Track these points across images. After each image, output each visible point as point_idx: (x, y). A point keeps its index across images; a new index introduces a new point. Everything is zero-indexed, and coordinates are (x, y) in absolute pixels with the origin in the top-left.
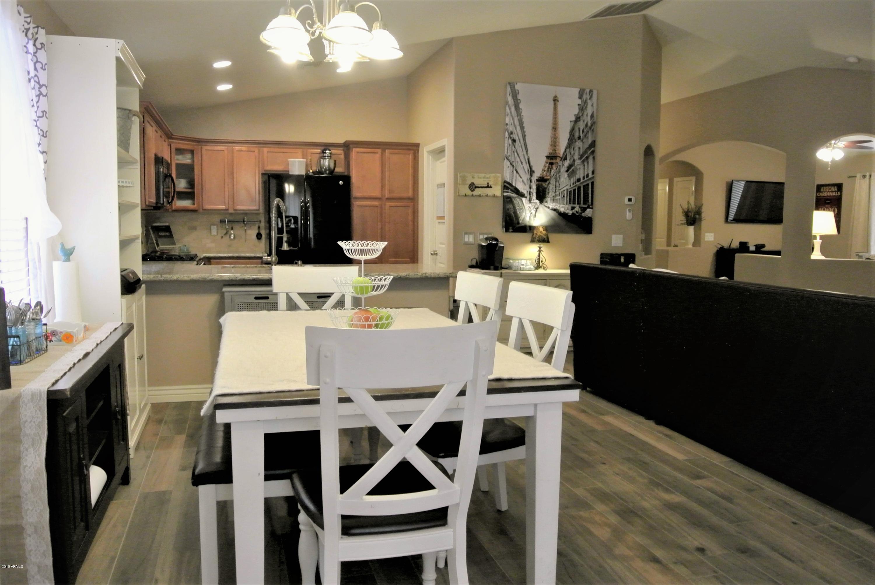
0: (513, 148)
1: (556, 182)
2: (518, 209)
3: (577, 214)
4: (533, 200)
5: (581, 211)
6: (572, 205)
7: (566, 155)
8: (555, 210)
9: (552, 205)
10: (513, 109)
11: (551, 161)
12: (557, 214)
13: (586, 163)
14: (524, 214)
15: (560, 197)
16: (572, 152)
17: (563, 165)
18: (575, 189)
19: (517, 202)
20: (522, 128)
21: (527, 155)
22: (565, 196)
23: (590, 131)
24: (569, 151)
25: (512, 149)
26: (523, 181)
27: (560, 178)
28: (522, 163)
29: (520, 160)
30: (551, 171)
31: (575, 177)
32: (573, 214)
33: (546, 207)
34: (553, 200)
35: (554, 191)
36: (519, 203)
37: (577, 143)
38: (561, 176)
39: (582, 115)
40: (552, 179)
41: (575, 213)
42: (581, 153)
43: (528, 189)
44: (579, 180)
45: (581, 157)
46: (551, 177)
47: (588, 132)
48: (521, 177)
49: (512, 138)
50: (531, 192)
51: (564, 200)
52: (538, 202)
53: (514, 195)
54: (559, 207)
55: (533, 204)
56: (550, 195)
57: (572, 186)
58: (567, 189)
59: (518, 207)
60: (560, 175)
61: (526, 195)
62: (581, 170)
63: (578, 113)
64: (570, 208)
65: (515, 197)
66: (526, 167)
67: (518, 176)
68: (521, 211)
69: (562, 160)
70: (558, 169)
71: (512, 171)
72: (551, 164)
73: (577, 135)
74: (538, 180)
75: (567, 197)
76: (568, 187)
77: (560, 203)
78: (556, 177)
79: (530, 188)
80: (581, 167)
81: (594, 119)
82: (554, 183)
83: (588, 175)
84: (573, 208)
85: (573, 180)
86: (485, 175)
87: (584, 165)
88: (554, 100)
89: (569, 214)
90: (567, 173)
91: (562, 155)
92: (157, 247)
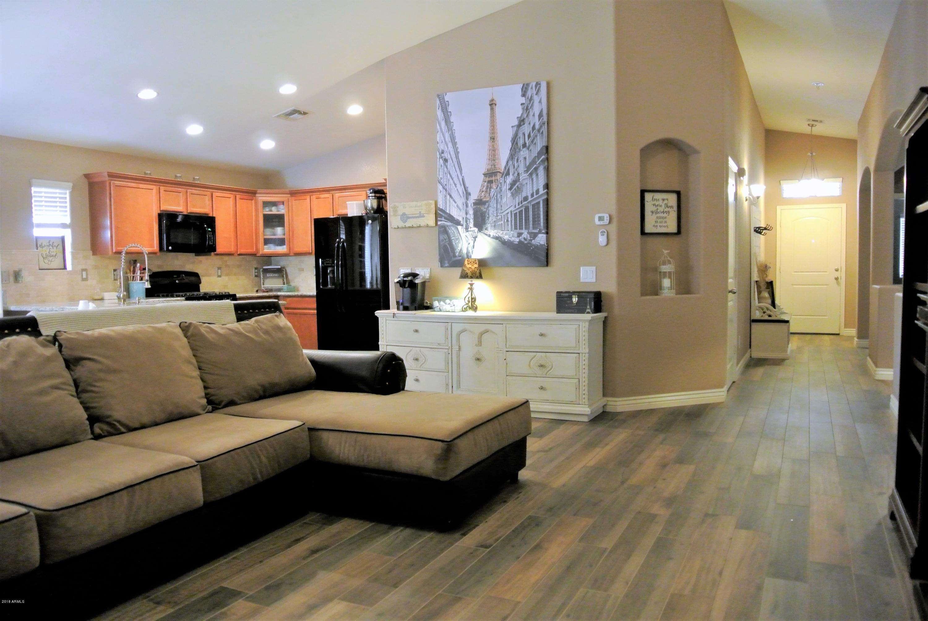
0: (446, 169)
1: (497, 203)
2: (453, 239)
3: (526, 242)
4: (471, 228)
5: (530, 237)
6: (518, 231)
7: (509, 169)
8: (497, 238)
9: (493, 233)
10: (443, 124)
11: (491, 179)
12: (500, 243)
13: (534, 176)
14: (460, 245)
15: (503, 222)
16: (516, 165)
17: (505, 182)
18: (522, 210)
19: (453, 232)
20: (454, 144)
21: (461, 175)
22: (509, 220)
23: (538, 135)
24: (513, 163)
25: (444, 169)
26: (457, 206)
27: (501, 198)
28: (455, 185)
29: (454, 182)
30: (490, 190)
31: (520, 196)
32: (520, 242)
33: (486, 235)
34: (495, 226)
35: (495, 215)
36: (454, 232)
37: (522, 153)
38: (503, 196)
39: (527, 116)
40: (492, 200)
41: (523, 240)
42: (528, 164)
43: (464, 216)
44: (526, 199)
45: (528, 168)
46: (490, 199)
47: (536, 136)
48: (455, 202)
49: (444, 158)
50: (468, 219)
51: (508, 225)
52: (476, 229)
53: (449, 224)
54: (502, 234)
55: (470, 233)
56: (491, 219)
57: (517, 207)
58: (511, 212)
59: (454, 236)
60: (501, 194)
61: (462, 222)
62: (528, 186)
63: (522, 114)
64: (516, 235)
65: (450, 226)
66: (461, 189)
67: (451, 200)
68: (457, 241)
69: (503, 177)
70: (498, 187)
71: (445, 196)
72: (490, 182)
73: (521, 142)
74: (475, 204)
75: (511, 221)
76: (512, 209)
77: (503, 230)
78: (497, 198)
79: (466, 214)
80: (529, 181)
81: (543, 119)
82: (495, 206)
83: (537, 192)
84: (519, 235)
85: (518, 199)
86: (416, 203)
87: (532, 180)
88: (491, 105)
89: (515, 242)
90: (510, 191)
91: (503, 170)
92: (262, 286)
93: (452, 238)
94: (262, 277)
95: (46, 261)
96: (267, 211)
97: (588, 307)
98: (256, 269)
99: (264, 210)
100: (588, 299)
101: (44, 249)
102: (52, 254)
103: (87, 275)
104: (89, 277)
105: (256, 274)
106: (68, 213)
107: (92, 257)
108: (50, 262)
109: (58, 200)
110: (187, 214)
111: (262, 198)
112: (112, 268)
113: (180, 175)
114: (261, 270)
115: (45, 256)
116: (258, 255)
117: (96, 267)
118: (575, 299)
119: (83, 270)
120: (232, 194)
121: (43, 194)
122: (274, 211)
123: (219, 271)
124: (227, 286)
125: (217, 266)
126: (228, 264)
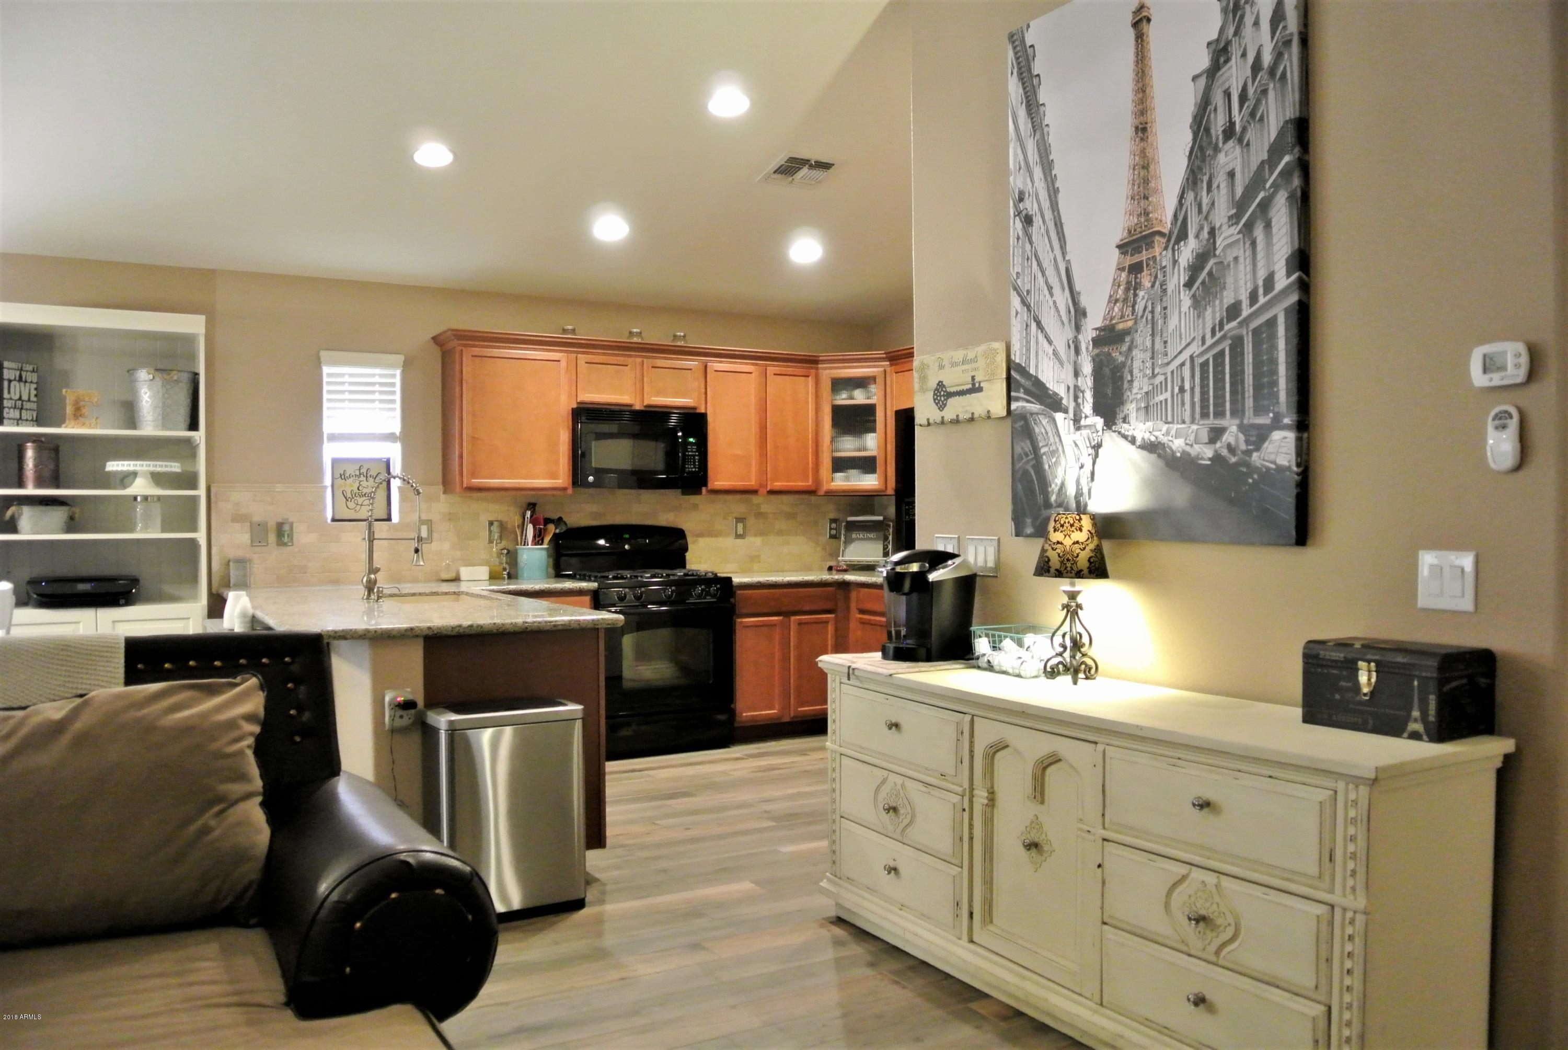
0: (1028, 247)
1: (1153, 335)
2: (1044, 454)
3: (1233, 460)
4: (1086, 417)
5: (1247, 442)
6: (1212, 421)
7: (1185, 219)
8: (1151, 447)
9: (1140, 429)
10: (1022, 113)
11: (1136, 259)
12: (1161, 463)
13: (1259, 232)
14: (1060, 472)
15: (1168, 395)
16: (1205, 201)
17: (1175, 262)
18: (1222, 353)
19: (1043, 431)
20: (1047, 165)
21: (1064, 258)
22: (1187, 386)
23: (1271, 86)
24: (1196, 198)
25: (1023, 248)
26: (1055, 353)
27: (1165, 317)
28: (1050, 288)
29: (1047, 283)
30: (1135, 295)
31: (1217, 302)
32: (1217, 458)
33: (1125, 437)
34: (1147, 408)
35: (1149, 372)
36: (1047, 433)
37: (1221, 158)
38: (1168, 311)
39: (1237, 33)
40: (1141, 325)
41: (1225, 452)
42: (1239, 191)
43: (1071, 382)
44: (1233, 311)
45: (1240, 206)
46: (1136, 323)
47: (1265, 92)
48: (1050, 342)
49: (1024, 213)
50: (1079, 390)
51: (1183, 404)
52: (1099, 422)
53: (1035, 407)
54: (1168, 433)
55: (1085, 432)
56: (1138, 387)
57: (1209, 342)
58: (1192, 357)
59: (1047, 445)
60: (1164, 305)
61: (1064, 402)
62: (1241, 267)
63: (1222, 30)
64: (1204, 436)
65: (1037, 414)
66: (1062, 299)
67: (1041, 337)
68: (1054, 460)
69: (1171, 246)
70: (1157, 283)
71: (1027, 325)
72: (1136, 269)
73: (1219, 123)
74: (1096, 342)
75: (1192, 389)
76: (1195, 348)
77: (1170, 419)
78: (1153, 317)
79: (1076, 374)
80: (1242, 252)
81: (1285, 28)
82: (1148, 343)
83: (1269, 282)
84: (1216, 434)
85: (1212, 315)
86: (965, 352)
87: (1254, 244)
88: (1136, 25)
89: (1202, 459)
90: (1190, 290)
91: (1169, 226)
92: (841, 559)
93: (1043, 451)
94: (843, 538)
95: (351, 504)
96: (843, 399)
97: (1416, 713)
98: (833, 521)
99: (838, 397)
100: (1416, 683)
101: (350, 481)
102: (365, 491)
103: (430, 531)
104: (435, 535)
105: (834, 532)
106: (398, 414)
107: (443, 497)
108: (359, 506)
109: (377, 388)
110: (643, 408)
111: (829, 372)
112: (484, 519)
113: (638, 330)
114: (844, 524)
115: (349, 495)
116: (821, 492)
117: (451, 517)
118: (1366, 678)
119: (422, 522)
120: (756, 364)
121: (347, 379)
122: (859, 397)
123: (740, 526)
124: (759, 556)
125: (734, 515)
126: (762, 510)
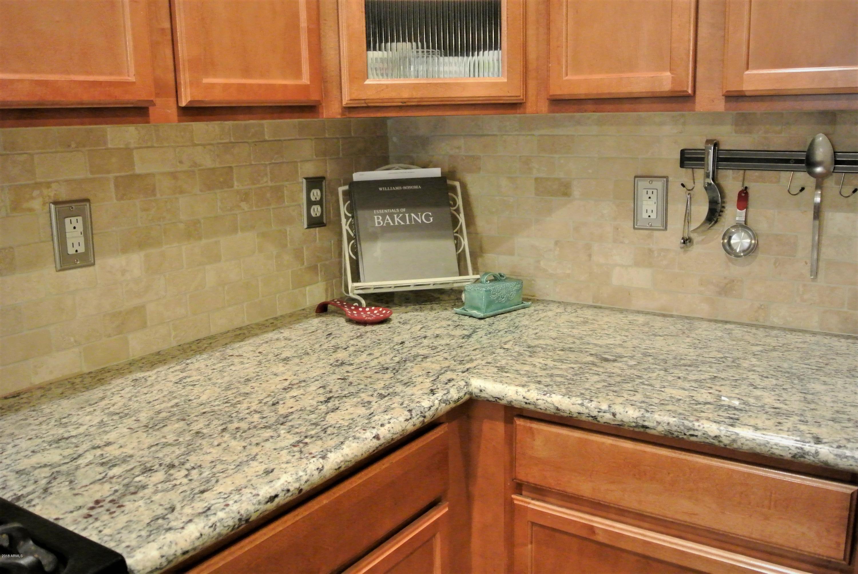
92: (351, 285)
98: (313, 182)
105: (316, 211)
114: (341, 189)
124: (140, 309)
125: (51, 193)
126: (139, 169)
